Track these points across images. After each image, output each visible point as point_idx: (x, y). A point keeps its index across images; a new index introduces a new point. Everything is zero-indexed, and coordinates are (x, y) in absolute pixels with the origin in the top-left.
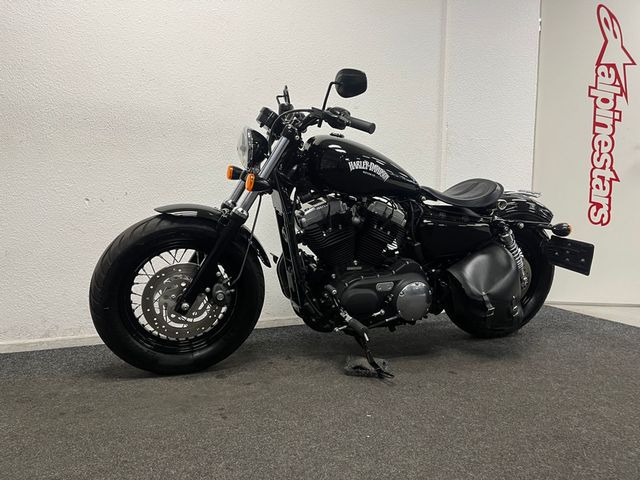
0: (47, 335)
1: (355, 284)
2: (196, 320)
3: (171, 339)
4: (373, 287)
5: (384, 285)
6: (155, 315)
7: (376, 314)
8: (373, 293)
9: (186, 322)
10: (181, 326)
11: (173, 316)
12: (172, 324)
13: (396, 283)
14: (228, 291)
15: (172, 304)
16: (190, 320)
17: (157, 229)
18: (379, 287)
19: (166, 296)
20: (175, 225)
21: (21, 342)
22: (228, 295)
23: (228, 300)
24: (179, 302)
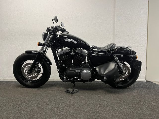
1: (71, 70)
4: (75, 71)
5: (78, 70)
6: (25, 74)
7: (75, 78)
8: (75, 72)
13: (81, 70)
18: (77, 71)
22: (39, 70)
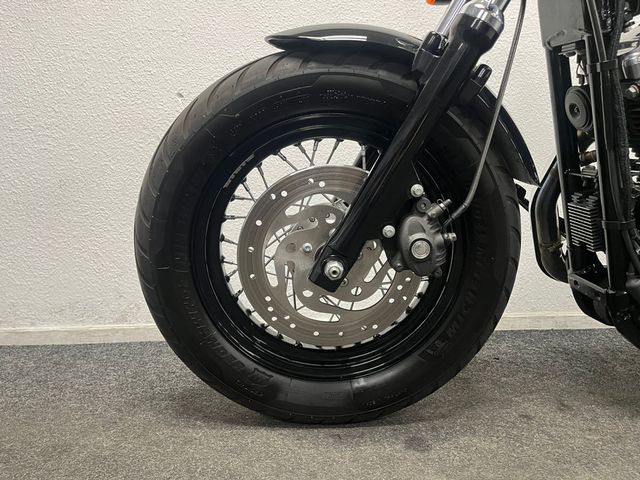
0: (123, 319)
2: (359, 306)
3: (305, 345)
6: (267, 289)
9: (335, 309)
10: (325, 317)
11: (308, 294)
12: (307, 313)
14: (439, 238)
15: (306, 265)
16: (345, 305)
17: (270, 79)
19: (290, 246)
20: (313, 68)
21: (86, 327)
23: (440, 259)
24: (321, 260)
